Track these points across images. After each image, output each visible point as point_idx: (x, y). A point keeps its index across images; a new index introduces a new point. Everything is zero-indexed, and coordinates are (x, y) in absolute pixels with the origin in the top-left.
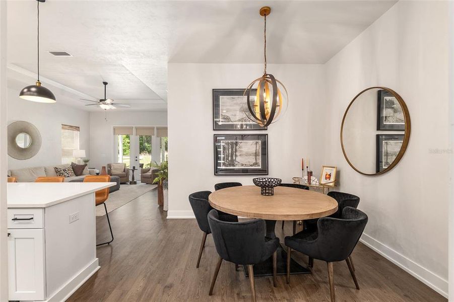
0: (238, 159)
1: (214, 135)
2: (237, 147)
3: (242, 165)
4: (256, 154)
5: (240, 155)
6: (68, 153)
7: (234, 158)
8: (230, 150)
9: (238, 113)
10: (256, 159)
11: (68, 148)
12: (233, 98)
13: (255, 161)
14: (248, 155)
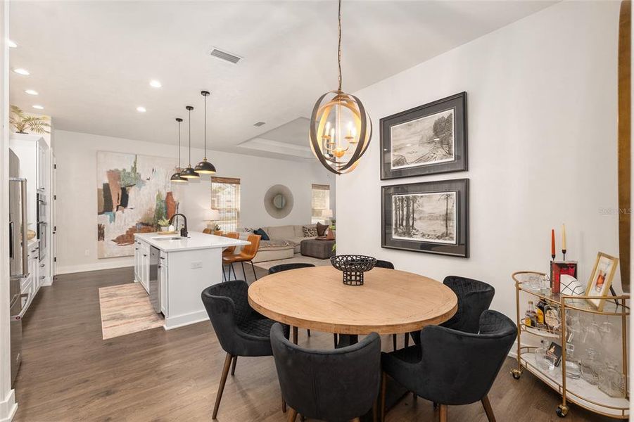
0: (418, 225)
1: (382, 187)
2: (415, 205)
3: (423, 235)
4: (447, 218)
5: (420, 219)
6: (316, 213)
7: (411, 224)
8: (405, 209)
9: (416, 148)
10: (447, 227)
11: (319, 208)
12: (409, 125)
13: (445, 230)
14: (432, 218)
